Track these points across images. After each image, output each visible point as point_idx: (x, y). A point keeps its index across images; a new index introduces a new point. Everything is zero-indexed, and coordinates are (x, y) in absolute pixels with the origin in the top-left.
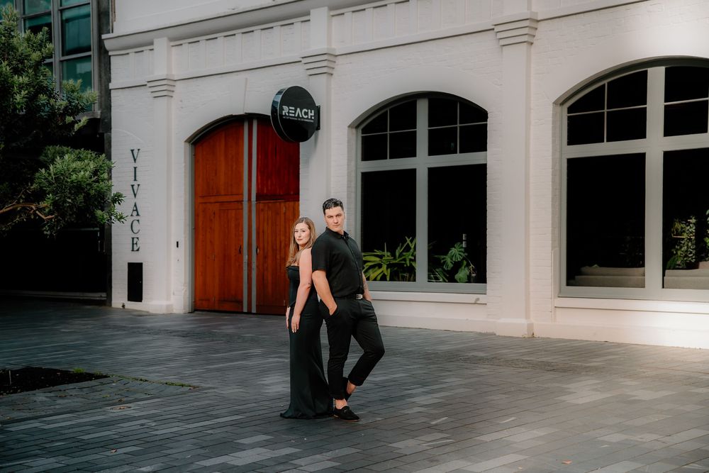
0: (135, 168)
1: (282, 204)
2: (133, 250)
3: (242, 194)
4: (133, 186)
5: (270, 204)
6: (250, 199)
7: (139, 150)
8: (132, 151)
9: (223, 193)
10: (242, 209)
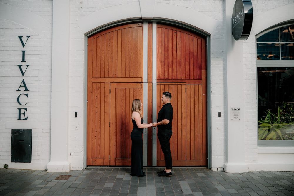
0: (24, 52)
1: (184, 87)
2: (19, 119)
3: (142, 77)
4: (20, 66)
5: (171, 86)
6: (150, 81)
7: (28, 37)
8: (20, 37)
9: (119, 75)
10: (142, 88)
